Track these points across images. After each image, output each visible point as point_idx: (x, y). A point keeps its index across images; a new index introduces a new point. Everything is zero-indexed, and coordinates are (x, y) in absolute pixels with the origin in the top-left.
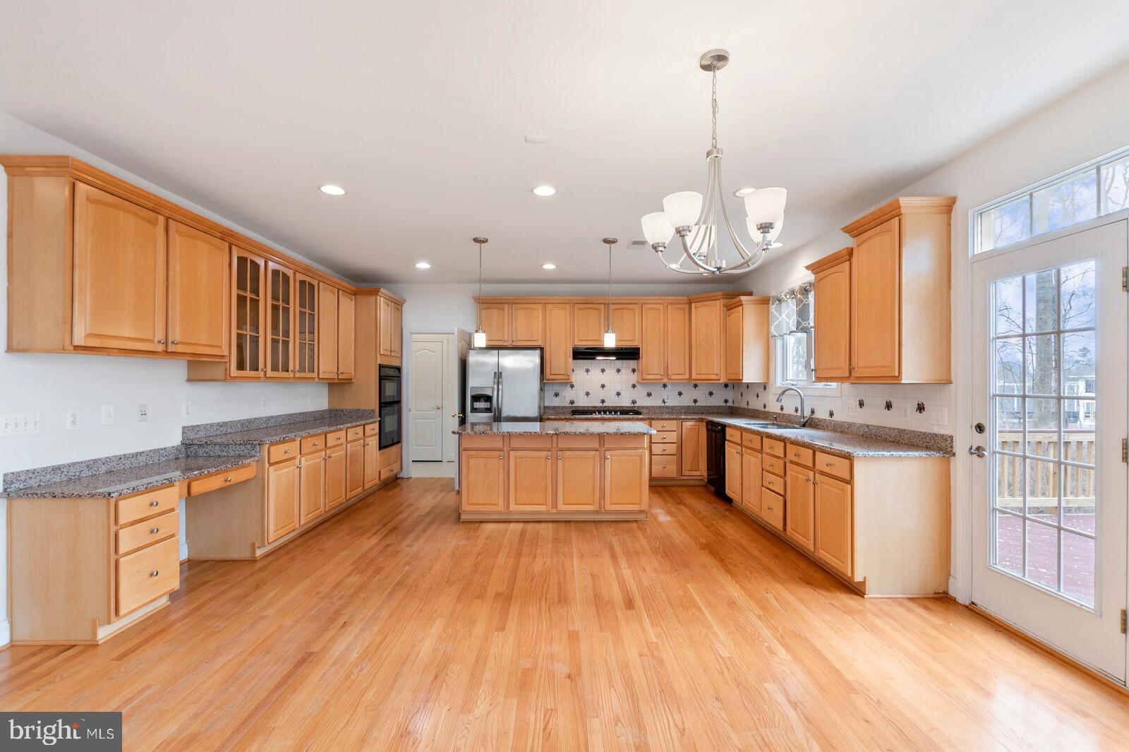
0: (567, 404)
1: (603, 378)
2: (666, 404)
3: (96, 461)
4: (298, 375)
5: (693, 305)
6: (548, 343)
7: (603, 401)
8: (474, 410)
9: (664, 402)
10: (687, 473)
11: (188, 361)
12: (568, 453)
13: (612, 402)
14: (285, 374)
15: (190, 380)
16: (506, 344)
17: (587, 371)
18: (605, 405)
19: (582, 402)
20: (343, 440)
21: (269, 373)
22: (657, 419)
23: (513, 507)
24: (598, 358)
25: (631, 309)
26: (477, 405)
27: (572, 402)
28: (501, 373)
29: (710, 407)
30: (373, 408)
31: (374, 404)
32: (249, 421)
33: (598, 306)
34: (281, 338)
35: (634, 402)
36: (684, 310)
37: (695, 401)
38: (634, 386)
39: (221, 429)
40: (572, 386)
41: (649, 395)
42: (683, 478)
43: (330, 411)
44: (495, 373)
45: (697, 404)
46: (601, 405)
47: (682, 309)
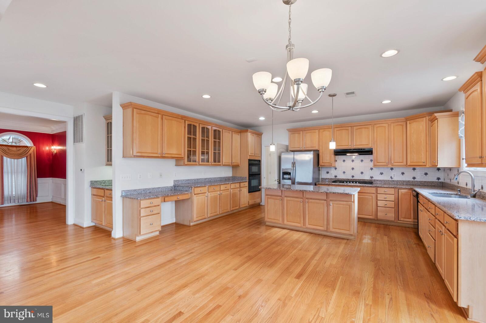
0: (333, 177)
1: (353, 165)
2: (393, 179)
3: (146, 189)
4: (213, 164)
5: (408, 122)
6: (321, 148)
7: (353, 177)
8: (284, 178)
9: (392, 178)
10: (402, 219)
11: (176, 159)
12: (311, 200)
13: (358, 177)
14: (208, 163)
15: (176, 165)
16: (301, 149)
17: (344, 161)
18: (354, 178)
19: (341, 176)
20: (229, 188)
21: (200, 163)
22: (381, 187)
23: (286, 222)
24: (347, 154)
25: (367, 128)
26: (285, 176)
27: (336, 176)
28: (295, 162)
29: (425, 182)
30: (246, 176)
31: (247, 175)
32: (198, 179)
33: (347, 128)
34: (205, 151)
35: (372, 177)
36: (402, 125)
37: (414, 178)
38: (372, 169)
39: (187, 181)
40: (336, 169)
41: (382, 174)
42: (399, 221)
43: (232, 177)
44: (292, 162)
45: (415, 180)
46: (352, 178)
47: (401, 125)
